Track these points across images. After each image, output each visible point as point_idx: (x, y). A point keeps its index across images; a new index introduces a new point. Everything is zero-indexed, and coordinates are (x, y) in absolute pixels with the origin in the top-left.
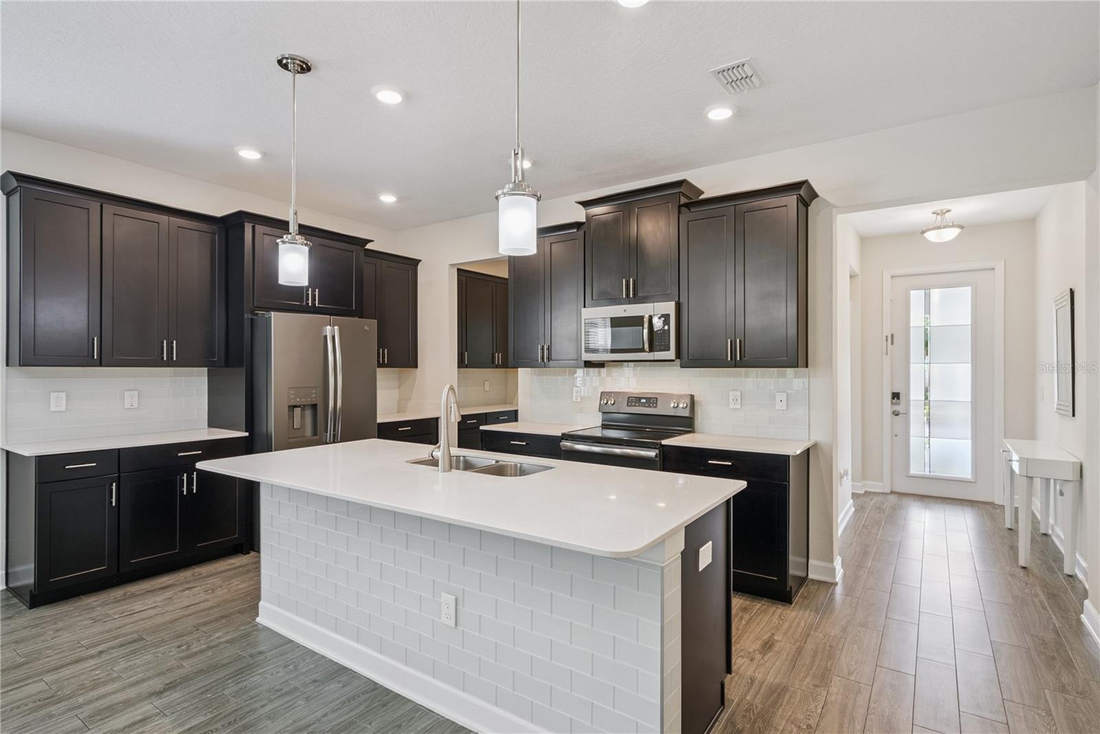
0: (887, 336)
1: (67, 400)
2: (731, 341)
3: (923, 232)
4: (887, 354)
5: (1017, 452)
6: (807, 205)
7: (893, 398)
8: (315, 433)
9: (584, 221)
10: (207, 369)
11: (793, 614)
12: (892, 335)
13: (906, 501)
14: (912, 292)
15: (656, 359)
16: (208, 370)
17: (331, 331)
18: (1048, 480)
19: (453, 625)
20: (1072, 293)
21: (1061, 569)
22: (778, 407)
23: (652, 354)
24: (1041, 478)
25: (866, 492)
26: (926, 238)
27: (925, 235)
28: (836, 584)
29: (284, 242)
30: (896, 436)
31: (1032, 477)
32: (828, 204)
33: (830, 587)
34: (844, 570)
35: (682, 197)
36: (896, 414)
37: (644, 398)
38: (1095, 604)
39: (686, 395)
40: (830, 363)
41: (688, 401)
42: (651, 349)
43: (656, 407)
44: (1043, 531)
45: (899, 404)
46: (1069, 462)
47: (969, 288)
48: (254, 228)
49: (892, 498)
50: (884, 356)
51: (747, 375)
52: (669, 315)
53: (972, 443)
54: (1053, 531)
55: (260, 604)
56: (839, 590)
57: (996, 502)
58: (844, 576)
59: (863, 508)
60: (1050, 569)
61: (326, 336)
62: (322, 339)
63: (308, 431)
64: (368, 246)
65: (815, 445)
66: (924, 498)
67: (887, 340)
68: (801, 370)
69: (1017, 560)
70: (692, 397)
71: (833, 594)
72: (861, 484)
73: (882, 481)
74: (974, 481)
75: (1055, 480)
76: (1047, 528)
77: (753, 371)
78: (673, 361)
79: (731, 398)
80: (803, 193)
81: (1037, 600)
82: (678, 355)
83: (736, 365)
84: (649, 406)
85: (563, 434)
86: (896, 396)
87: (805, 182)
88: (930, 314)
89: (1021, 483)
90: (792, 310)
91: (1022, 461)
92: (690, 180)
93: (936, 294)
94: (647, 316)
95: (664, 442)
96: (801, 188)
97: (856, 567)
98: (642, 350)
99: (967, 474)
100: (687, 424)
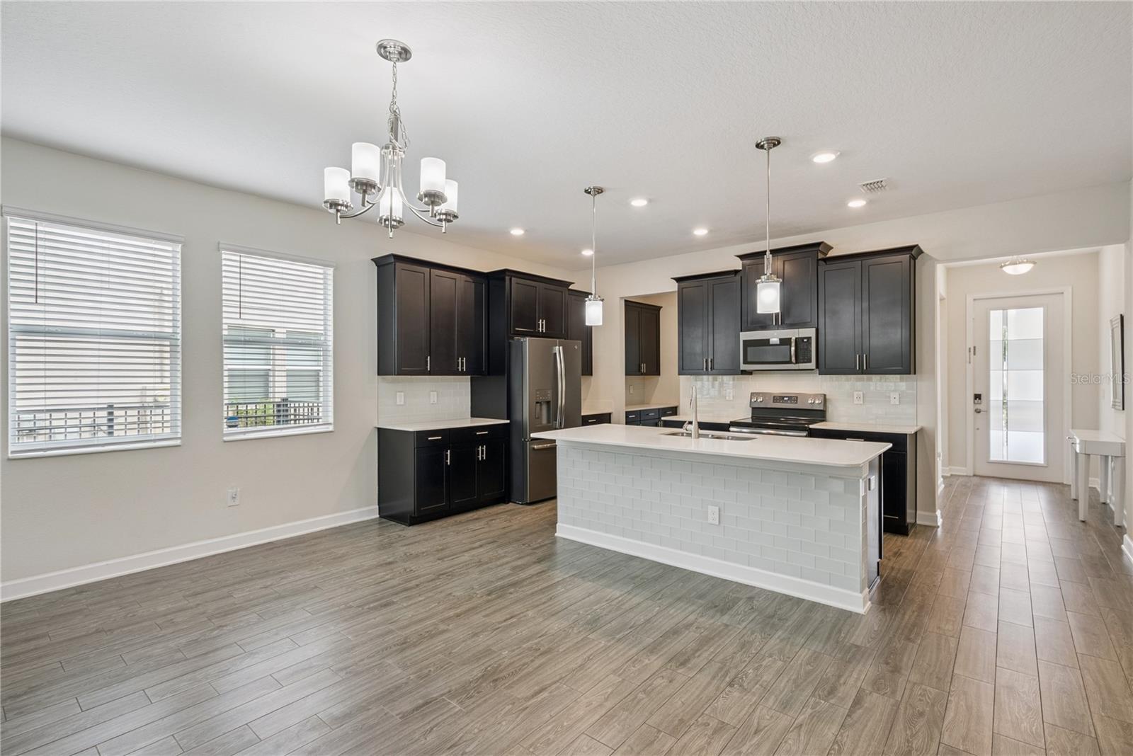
0: (970, 349)
1: (405, 397)
2: (859, 356)
3: (1002, 267)
4: (970, 363)
5: (1079, 438)
6: (915, 259)
7: (975, 399)
8: (549, 421)
9: (741, 269)
10: (469, 377)
11: (910, 541)
12: (975, 348)
13: (986, 481)
14: (992, 312)
15: (800, 368)
16: (471, 378)
17: (558, 350)
18: (1106, 457)
19: (717, 523)
20: (1122, 317)
21: (1112, 523)
22: (892, 403)
23: (797, 365)
24: (1101, 455)
25: (952, 475)
26: (1005, 272)
27: (1004, 269)
28: (938, 527)
29: (590, 300)
30: (978, 429)
31: (1089, 455)
32: (931, 258)
33: (933, 530)
34: (943, 520)
35: (819, 254)
36: (978, 411)
37: (786, 397)
38: (1130, 537)
39: (821, 394)
40: (933, 371)
41: (822, 398)
42: (797, 362)
43: (796, 403)
44: (1102, 500)
45: (980, 403)
46: (1116, 443)
47: (1042, 309)
48: (511, 279)
49: (976, 480)
50: (968, 364)
51: (870, 380)
52: (811, 338)
53: (1044, 435)
54: (1110, 500)
55: (557, 525)
56: (940, 530)
57: (1065, 483)
58: (943, 523)
59: (951, 485)
60: (1104, 523)
61: (556, 354)
62: (553, 356)
63: (544, 421)
64: (571, 287)
65: (922, 430)
66: (1003, 480)
67: (970, 351)
68: (912, 376)
69: (1078, 517)
70: (825, 395)
71: (936, 531)
72: (948, 468)
73: (966, 466)
74: (1045, 465)
75: (1112, 457)
76: (1106, 498)
77: (874, 377)
78: (813, 370)
79: (855, 397)
80: (912, 252)
81: (1090, 538)
82: (817, 366)
83: (863, 372)
84: (791, 403)
85: (731, 422)
86: (978, 397)
87: (917, 245)
88: (1007, 325)
89: (1082, 459)
90: (906, 333)
91: (1084, 443)
92: (825, 241)
93: (1012, 313)
94: (794, 338)
95: (811, 426)
96: (912, 250)
97: (951, 517)
98: (790, 362)
99: (1039, 459)
100: (821, 415)
